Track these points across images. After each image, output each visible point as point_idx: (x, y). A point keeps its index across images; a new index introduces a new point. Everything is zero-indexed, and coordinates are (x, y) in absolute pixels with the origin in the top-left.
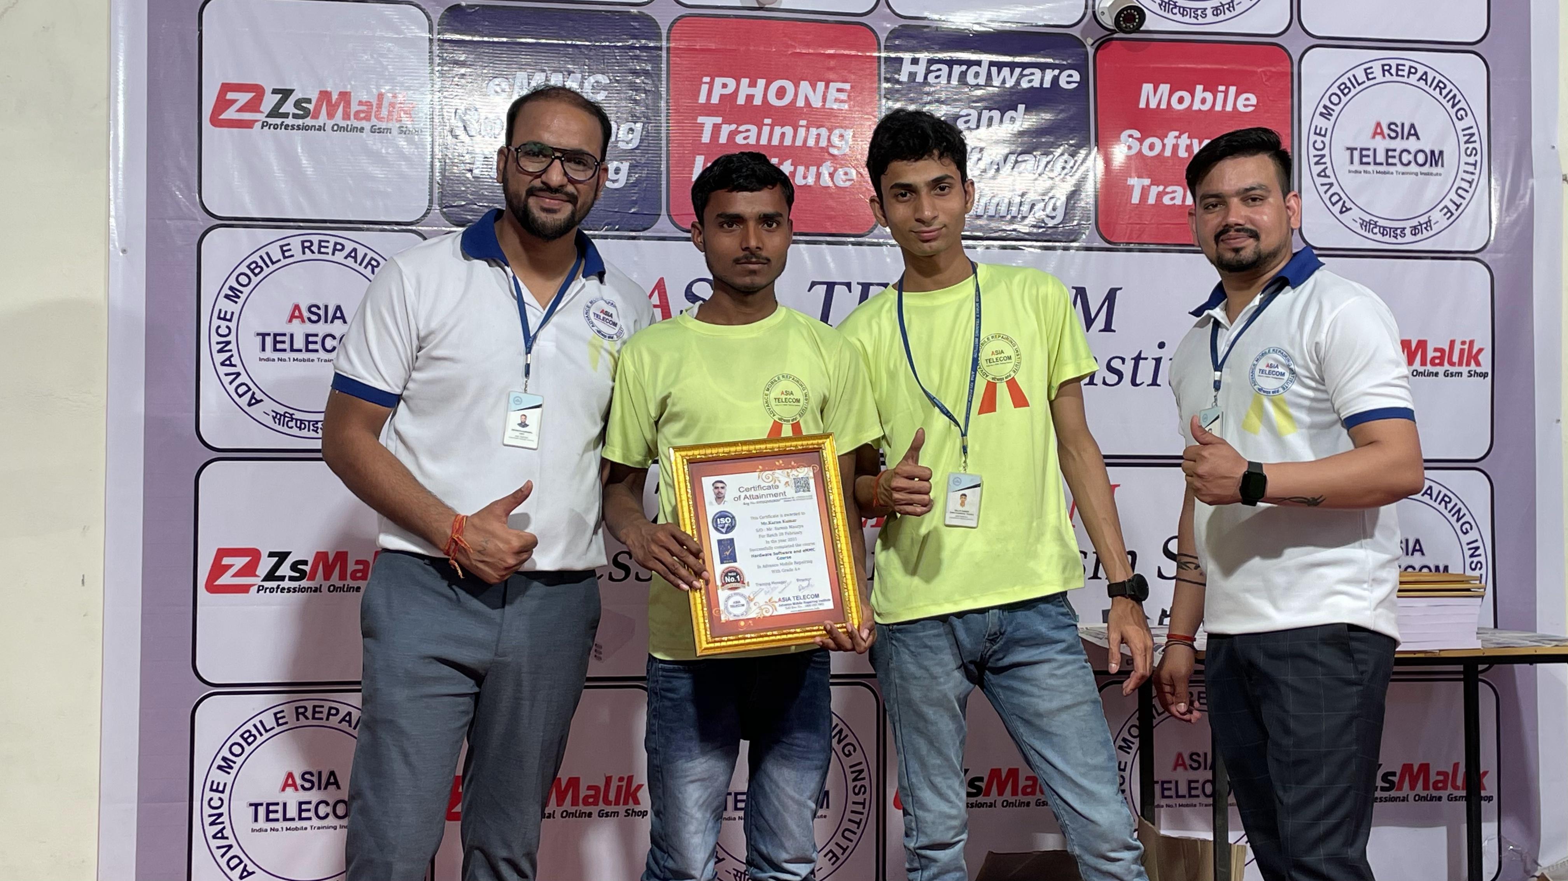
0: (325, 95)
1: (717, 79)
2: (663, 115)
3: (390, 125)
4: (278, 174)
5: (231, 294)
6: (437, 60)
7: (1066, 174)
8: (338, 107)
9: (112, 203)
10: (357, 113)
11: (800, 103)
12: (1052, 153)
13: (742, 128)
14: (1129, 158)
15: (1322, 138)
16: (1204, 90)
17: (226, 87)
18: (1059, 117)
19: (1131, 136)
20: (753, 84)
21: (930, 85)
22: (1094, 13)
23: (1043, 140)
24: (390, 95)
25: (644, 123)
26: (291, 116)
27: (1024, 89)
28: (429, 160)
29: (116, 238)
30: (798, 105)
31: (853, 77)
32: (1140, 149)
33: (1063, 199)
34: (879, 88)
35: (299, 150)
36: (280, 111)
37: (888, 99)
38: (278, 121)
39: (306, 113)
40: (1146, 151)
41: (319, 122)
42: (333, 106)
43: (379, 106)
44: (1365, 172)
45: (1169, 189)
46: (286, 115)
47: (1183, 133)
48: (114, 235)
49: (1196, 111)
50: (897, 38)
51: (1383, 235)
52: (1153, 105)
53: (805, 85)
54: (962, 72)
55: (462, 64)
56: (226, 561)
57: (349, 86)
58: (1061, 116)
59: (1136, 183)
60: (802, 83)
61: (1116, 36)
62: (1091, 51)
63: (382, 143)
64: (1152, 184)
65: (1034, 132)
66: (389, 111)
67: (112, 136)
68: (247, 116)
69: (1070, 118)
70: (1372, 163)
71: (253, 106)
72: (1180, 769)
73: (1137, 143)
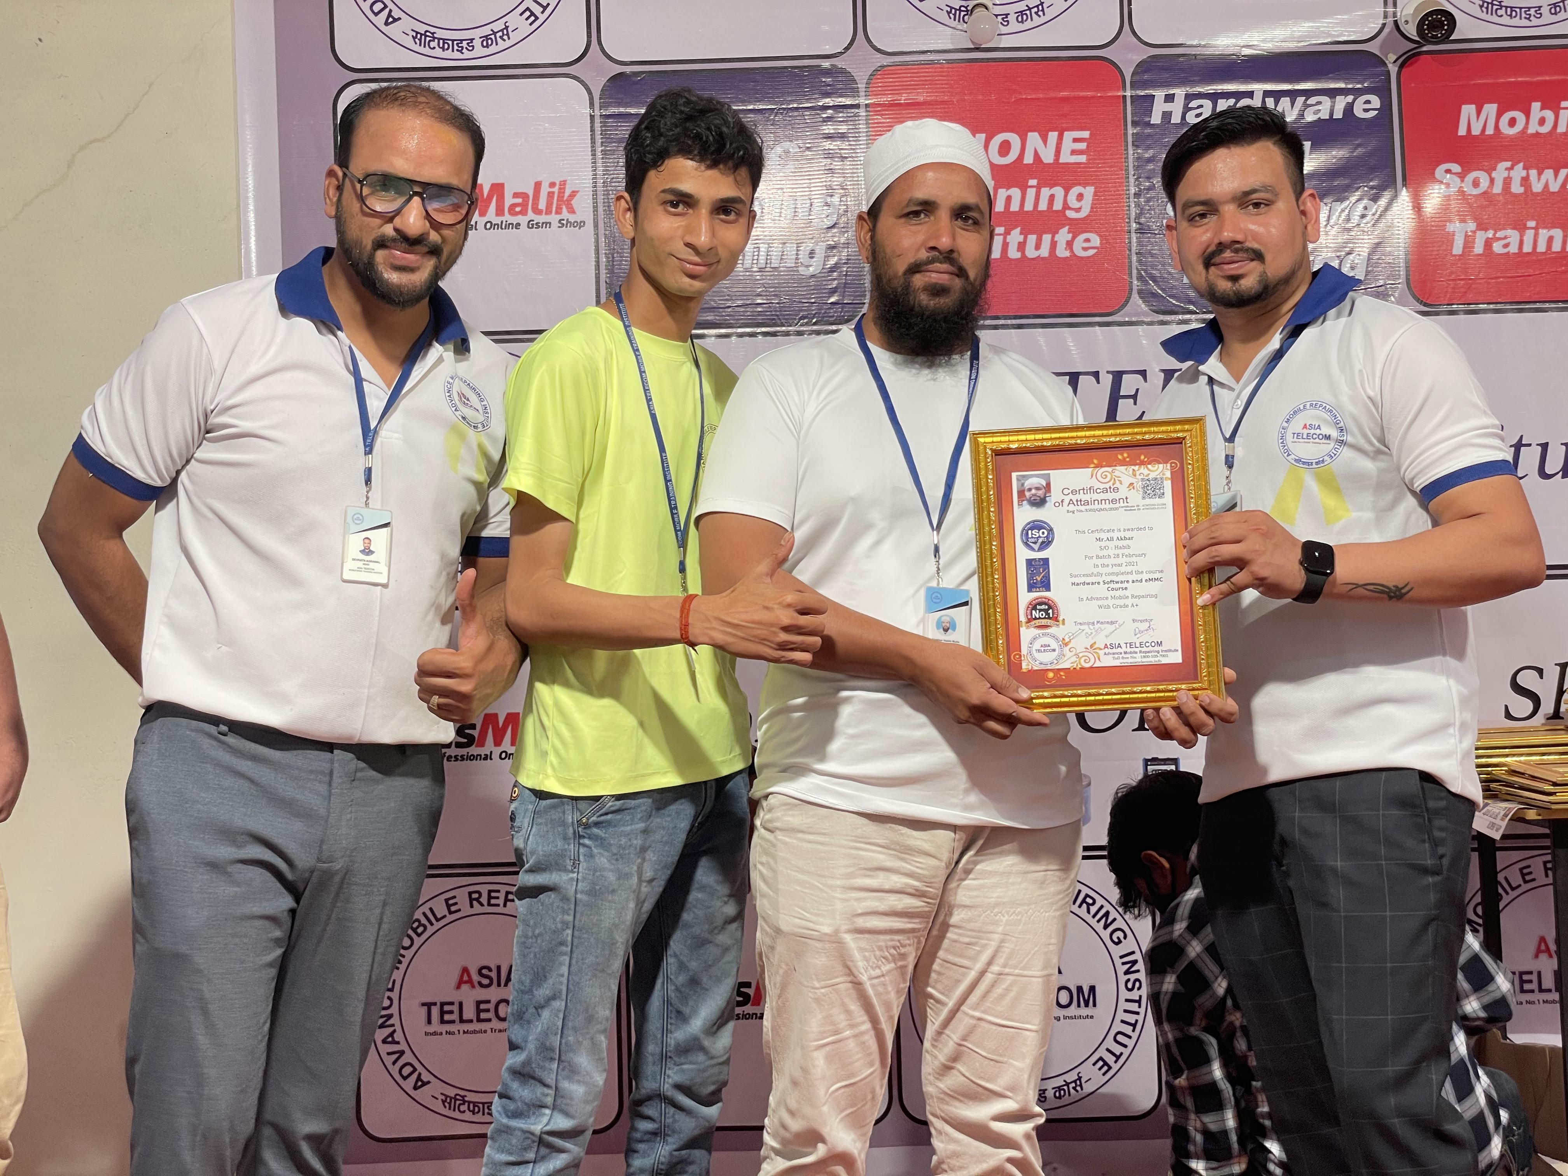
3: (549, 218)
7: (1367, 224)
8: (490, 200)
10: (513, 206)
11: (1029, 159)
12: (1347, 198)
14: (1447, 198)
16: (1543, 108)
18: (1355, 154)
19: (1448, 171)
22: (1396, 22)
23: (1336, 183)
24: (547, 184)
25: (842, 196)
27: (1309, 123)
28: (594, 256)
30: (1025, 162)
31: (1092, 123)
32: (1462, 187)
33: (1365, 254)
34: (1126, 134)
37: (1137, 147)
40: (1468, 188)
42: (485, 200)
43: (536, 198)
45: (1500, 234)
47: (1519, 162)
49: (1533, 135)
50: (1147, 71)
52: (1476, 131)
53: (1033, 138)
59: (1458, 229)
60: (1030, 134)
61: (1424, 49)
62: (1393, 69)
63: (541, 239)
64: (1478, 228)
65: (1324, 174)
66: (547, 202)
69: (1370, 154)
72: (1543, 957)
73: (1458, 180)
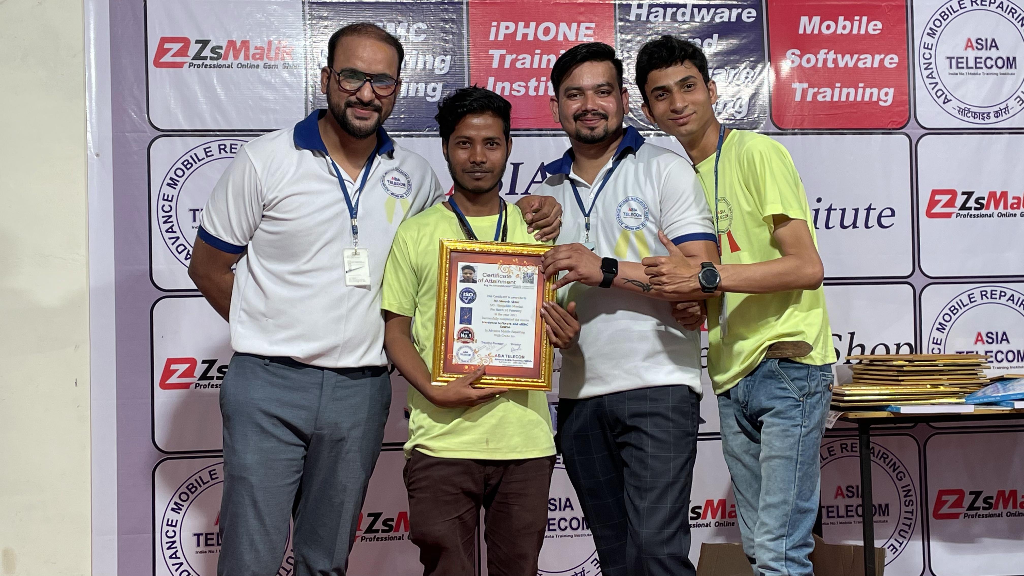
0: (232, 43)
1: (502, 23)
2: (465, 49)
3: (277, 63)
4: (201, 98)
5: (172, 183)
6: (308, 17)
7: (748, 82)
8: (241, 51)
9: (88, 122)
10: (254, 55)
11: (560, 38)
12: (738, 67)
13: (520, 57)
14: (792, 69)
15: (929, 51)
16: (845, 20)
17: (164, 40)
18: (742, 42)
19: (793, 54)
20: (527, 26)
21: (650, 22)
23: (732, 58)
24: (276, 42)
25: (452, 56)
26: (209, 58)
27: (717, 23)
28: (304, 85)
29: (92, 147)
30: (559, 39)
31: (597, 18)
32: (800, 63)
33: (747, 99)
34: (615, 26)
35: (215, 82)
36: (201, 55)
37: (622, 33)
38: (200, 62)
39: (219, 56)
40: (804, 64)
41: (228, 62)
42: (238, 50)
43: (269, 50)
44: (961, 74)
45: (821, 90)
46: (205, 58)
47: (832, 50)
48: (90, 144)
49: (839, 35)
51: (974, 118)
52: (809, 31)
53: (563, 26)
54: (673, 13)
55: (326, 19)
56: (173, 367)
57: (248, 37)
58: (743, 41)
59: (798, 87)
60: (561, 24)
63: (271, 75)
64: (809, 87)
65: (725, 53)
66: (276, 53)
67: (87, 76)
68: (178, 59)
69: (750, 43)
70: (965, 67)
71: (183, 52)
72: (840, 497)
73: (798, 58)
